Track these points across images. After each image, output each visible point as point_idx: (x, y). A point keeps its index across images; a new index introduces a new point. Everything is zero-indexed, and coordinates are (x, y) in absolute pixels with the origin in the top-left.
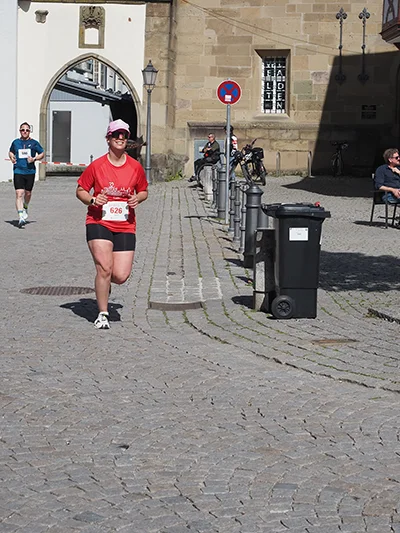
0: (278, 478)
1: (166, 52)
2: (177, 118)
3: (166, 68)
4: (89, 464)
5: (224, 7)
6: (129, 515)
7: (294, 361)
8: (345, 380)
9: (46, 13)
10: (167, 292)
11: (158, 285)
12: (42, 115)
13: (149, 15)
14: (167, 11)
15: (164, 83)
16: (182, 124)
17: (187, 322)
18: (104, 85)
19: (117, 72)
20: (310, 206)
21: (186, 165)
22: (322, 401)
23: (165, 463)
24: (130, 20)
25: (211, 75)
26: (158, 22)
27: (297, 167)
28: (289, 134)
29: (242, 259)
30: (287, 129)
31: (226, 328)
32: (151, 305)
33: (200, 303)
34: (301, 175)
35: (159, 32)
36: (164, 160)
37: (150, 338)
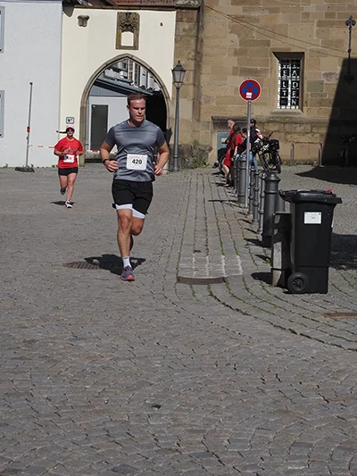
0: (295, 437)
1: (193, 53)
2: (202, 112)
3: (193, 68)
4: (125, 421)
5: (246, 14)
6: (162, 468)
7: (307, 332)
8: (353, 350)
9: (87, 18)
10: (194, 267)
11: (185, 261)
12: (82, 108)
13: (178, 20)
14: (195, 18)
15: (191, 81)
16: (206, 117)
17: (212, 295)
18: (137, 82)
19: (150, 71)
20: (324, 193)
21: (210, 154)
22: (335, 368)
23: (194, 421)
24: (161, 24)
25: (234, 74)
26: (187, 27)
27: (309, 157)
28: (302, 128)
29: (261, 240)
30: (301, 123)
31: (247, 301)
32: (179, 280)
33: (223, 278)
34: (312, 164)
35: (187, 35)
36: (190, 150)
37: (179, 309)
